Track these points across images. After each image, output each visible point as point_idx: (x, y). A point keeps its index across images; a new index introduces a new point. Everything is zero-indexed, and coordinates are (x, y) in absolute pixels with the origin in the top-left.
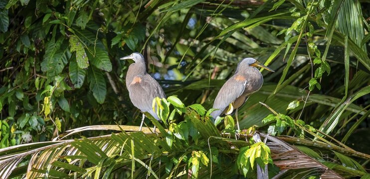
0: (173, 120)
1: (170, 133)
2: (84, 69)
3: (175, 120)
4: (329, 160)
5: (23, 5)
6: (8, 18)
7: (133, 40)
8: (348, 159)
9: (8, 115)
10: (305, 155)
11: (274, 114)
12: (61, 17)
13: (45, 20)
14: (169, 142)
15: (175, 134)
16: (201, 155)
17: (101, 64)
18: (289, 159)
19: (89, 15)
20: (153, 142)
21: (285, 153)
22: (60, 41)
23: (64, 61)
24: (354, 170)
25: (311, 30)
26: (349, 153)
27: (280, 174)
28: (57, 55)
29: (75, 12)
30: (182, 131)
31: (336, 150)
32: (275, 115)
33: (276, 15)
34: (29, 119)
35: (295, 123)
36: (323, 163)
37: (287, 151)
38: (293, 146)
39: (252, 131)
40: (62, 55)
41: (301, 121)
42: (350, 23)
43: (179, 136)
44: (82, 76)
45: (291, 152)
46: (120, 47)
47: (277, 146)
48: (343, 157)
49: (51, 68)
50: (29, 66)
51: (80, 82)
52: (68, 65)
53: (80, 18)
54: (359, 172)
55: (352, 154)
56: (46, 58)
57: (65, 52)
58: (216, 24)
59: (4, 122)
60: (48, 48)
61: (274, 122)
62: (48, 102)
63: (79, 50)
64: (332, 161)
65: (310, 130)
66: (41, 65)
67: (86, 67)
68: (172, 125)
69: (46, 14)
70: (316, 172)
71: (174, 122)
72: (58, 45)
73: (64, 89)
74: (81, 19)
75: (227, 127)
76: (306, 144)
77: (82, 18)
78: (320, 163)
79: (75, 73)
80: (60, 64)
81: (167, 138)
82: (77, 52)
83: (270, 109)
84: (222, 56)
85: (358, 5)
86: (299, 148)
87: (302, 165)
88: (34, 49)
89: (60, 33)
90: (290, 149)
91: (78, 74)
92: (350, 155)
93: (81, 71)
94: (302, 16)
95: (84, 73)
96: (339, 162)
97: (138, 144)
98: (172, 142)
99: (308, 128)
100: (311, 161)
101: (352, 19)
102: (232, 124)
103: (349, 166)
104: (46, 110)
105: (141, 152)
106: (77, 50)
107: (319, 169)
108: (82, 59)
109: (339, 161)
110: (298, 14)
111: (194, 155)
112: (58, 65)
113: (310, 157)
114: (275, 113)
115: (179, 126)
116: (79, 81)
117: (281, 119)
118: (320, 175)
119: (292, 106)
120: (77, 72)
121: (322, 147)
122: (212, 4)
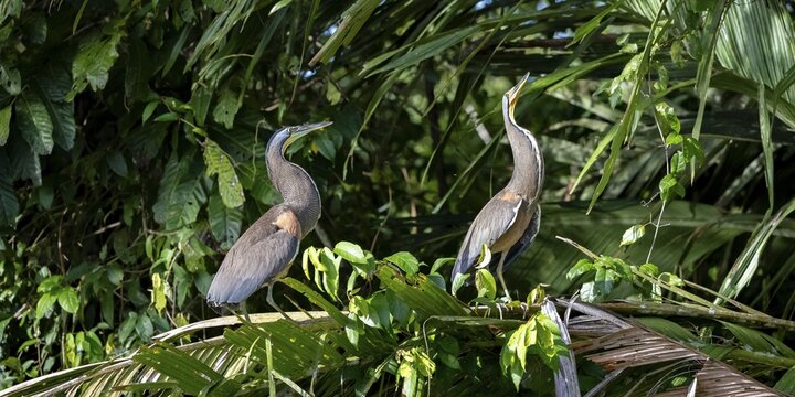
0: (354, 288)
1: (352, 317)
2: (237, 209)
3: (358, 290)
4: (715, 340)
5: (95, 90)
6: (73, 121)
7: (331, 139)
8: (757, 335)
9: (98, 320)
10: (657, 335)
11: (588, 258)
12: (178, 105)
13: (146, 115)
14: (352, 336)
15: (362, 319)
16: (417, 357)
17: (270, 195)
18: (622, 347)
19: (238, 99)
20: (319, 339)
21: (614, 335)
22: (189, 157)
23: (200, 198)
24: (773, 356)
25: (662, 77)
26: (757, 322)
27: (608, 378)
28: (181, 185)
29: (211, 94)
30: (374, 311)
31: (728, 319)
32: (592, 261)
33: (611, 56)
34: (137, 322)
35: (638, 273)
36: (701, 349)
37: (616, 330)
38: (632, 319)
39: (538, 296)
40: (194, 184)
41: (651, 266)
42: (772, 57)
43: (369, 322)
44: (234, 223)
45: (626, 331)
46: (304, 156)
47: (596, 322)
48: (744, 330)
49: (173, 213)
50: (132, 214)
51: (232, 237)
52: (206, 205)
53: (222, 105)
54: (782, 360)
55: (763, 323)
56: (163, 195)
57: (199, 177)
58: (564, 94)
59: (91, 334)
60: (166, 174)
61: (589, 276)
62: (159, 284)
63: (223, 172)
64: (721, 342)
65: (671, 283)
66: (154, 209)
67: (241, 203)
68: (353, 300)
69: (147, 103)
70: (686, 369)
71: (357, 294)
72: (184, 164)
73: (203, 254)
74: (224, 108)
75: (482, 292)
76: (660, 313)
77: (226, 105)
78: (693, 349)
79: (221, 219)
80: (190, 204)
81: (347, 328)
82: (220, 176)
83: (580, 248)
84: (580, 159)
85: (786, 17)
86: (644, 321)
87: (653, 357)
88: (137, 178)
89: (187, 140)
90: (625, 326)
91: (229, 222)
92: (760, 327)
93: (232, 214)
94: (640, 50)
95: (238, 217)
96: (737, 343)
97: (287, 346)
98: (357, 334)
99: (666, 279)
100: (672, 347)
101: (775, 48)
102: (490, 287)
103: (759, 350)
104: (158, 301)
105: (296, 362)
106: (219, 171)
107: (691, 362)
108: (230, 189)
109: (736, 341)
110: (635, 47)
111: (402, 358)
112: (187, 206)
113: (671, 337)
114: (591, 255)
115: (369, 301)
116: (229, 234)
117: (604, 267)
118: (694, 373)
119: (630, 237)
120: (226, 216)
121: (695, 315)
122: (508, 50)
